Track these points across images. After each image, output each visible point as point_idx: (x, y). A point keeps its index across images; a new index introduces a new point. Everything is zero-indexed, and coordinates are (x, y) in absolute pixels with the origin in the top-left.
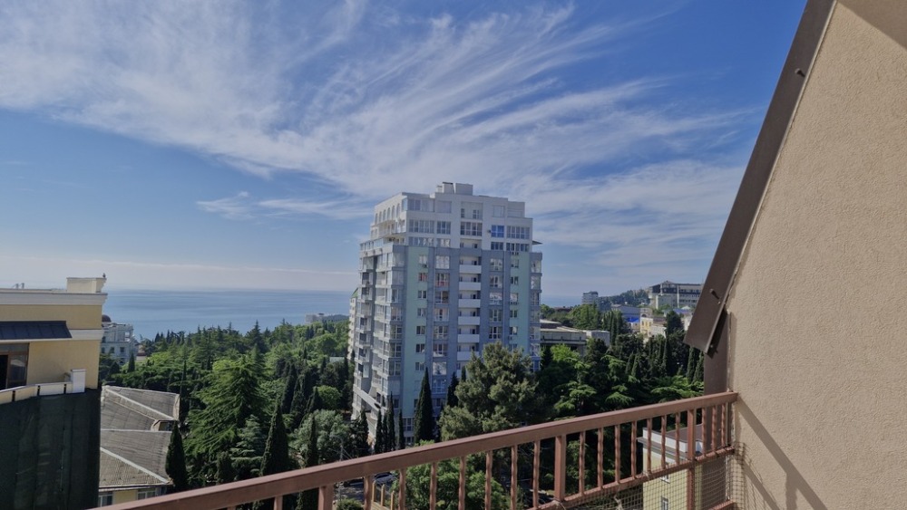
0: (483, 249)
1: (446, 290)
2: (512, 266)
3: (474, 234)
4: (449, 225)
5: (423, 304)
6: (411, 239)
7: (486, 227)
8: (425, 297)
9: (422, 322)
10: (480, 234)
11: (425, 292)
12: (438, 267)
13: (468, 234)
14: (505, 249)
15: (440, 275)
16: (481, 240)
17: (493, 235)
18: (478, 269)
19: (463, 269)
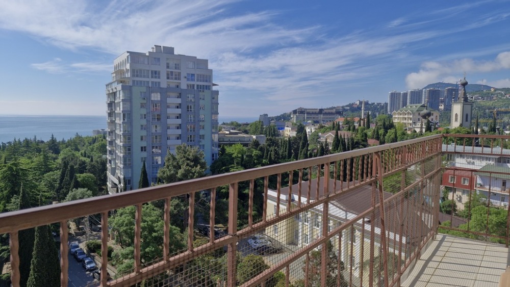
0: (182, 88)
1: (159, 113)
2: (201, 99)
3: (176, 79)
4: (159, 73)
5: (144, 122)
6: (134, 81)
7: (183, 74)
8: (145, 118)
9: (144, 133)
10: (179, 79)
11: (145, 115)
12: (152, 99)
13: (172, 79)
14: (196, 88)
15: (155, 104)
16: (180, 83)
17: (188, 80)
18: (179, 101)
19: (169, 101)
